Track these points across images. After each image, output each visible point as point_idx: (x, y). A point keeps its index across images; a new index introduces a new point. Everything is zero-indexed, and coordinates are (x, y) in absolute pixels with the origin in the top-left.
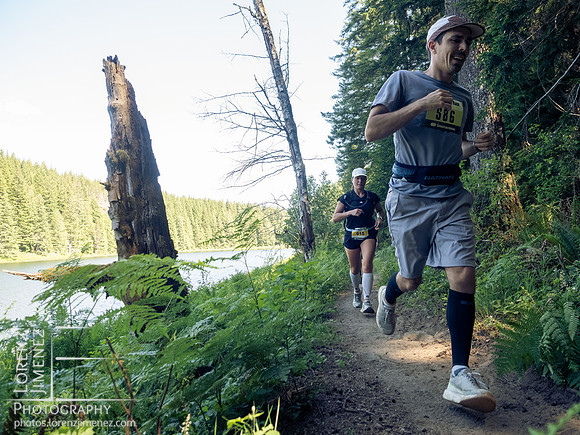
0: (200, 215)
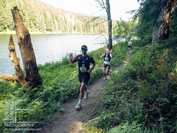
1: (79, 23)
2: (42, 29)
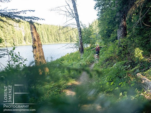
0: (50, 31)
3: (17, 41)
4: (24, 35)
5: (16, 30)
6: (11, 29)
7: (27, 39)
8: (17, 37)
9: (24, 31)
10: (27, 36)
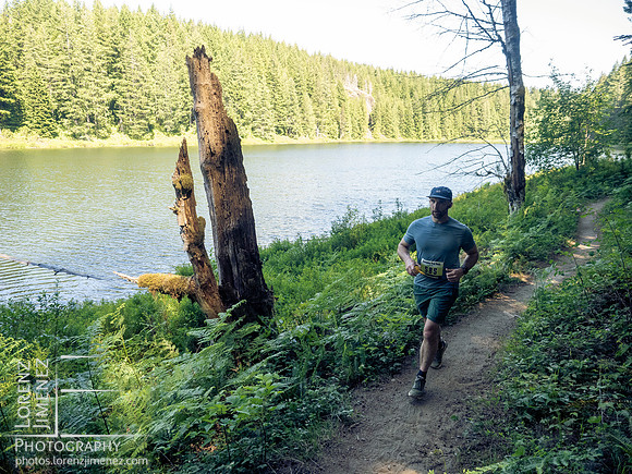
1: (390, 105)
2: (263, 127)
3: (350, 129)
4: (369, 110)
5: (348, 96)
6: (336, 93)
7: (378, 124)
8: (349, 118)
9: (371, 100)
10: (379, 114)
